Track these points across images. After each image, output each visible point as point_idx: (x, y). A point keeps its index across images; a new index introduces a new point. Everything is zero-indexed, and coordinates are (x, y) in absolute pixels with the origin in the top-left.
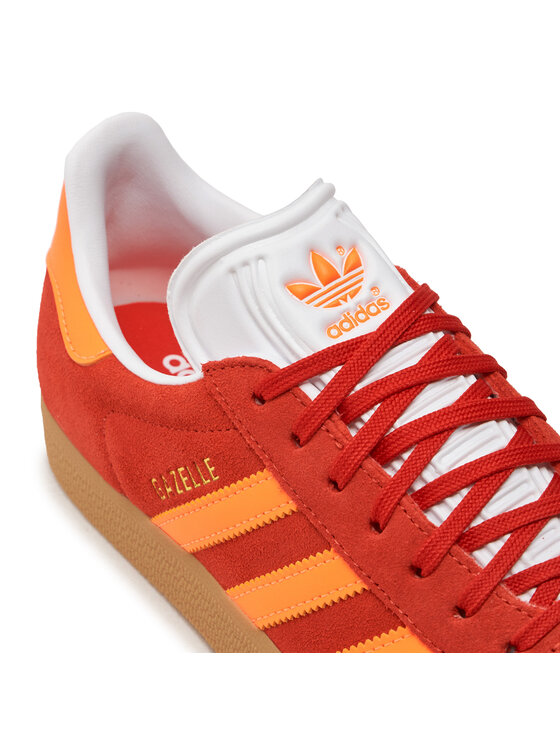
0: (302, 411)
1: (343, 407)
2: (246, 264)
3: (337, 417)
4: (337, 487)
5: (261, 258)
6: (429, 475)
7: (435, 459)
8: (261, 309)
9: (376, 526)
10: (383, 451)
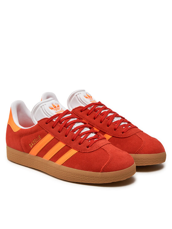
0: (53, 123)
1: (60, 121)
2: (43, 105)
3: (59, 123)
4: (60, 132)
5: (45, 104)
6: (73, 128)
7: (74, 126)
8: (45, 110)
9: (66, 136)
10: (66, 126)
